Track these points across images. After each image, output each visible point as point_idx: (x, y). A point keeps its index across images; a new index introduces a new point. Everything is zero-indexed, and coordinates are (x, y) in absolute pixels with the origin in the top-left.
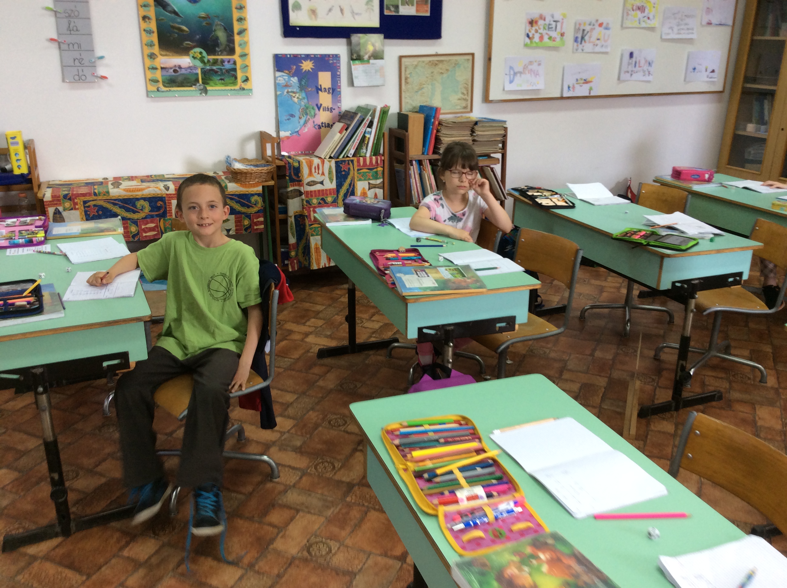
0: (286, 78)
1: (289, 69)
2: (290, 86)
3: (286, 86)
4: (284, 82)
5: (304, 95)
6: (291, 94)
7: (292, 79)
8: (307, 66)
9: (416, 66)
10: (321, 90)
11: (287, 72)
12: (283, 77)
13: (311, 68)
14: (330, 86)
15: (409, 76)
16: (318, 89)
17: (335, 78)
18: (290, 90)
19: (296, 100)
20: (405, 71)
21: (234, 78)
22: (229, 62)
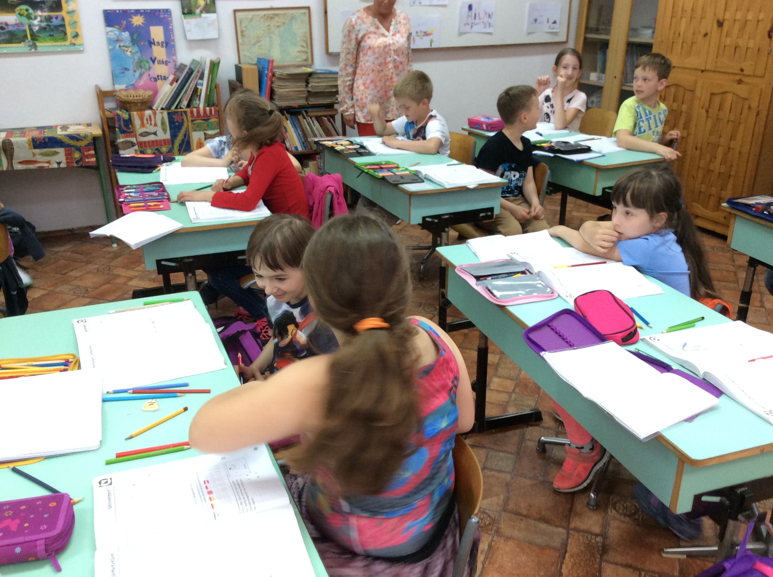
0: (117, 32)
1: (119, 24)
2: (122, 41)
3: (118, 40)
4: (115, 36)
5: (136, 49)
6: (123, 48)
7: (123, 33)
8: (138, 21)
9: (251, 20)
10: (154, 44)
11: (117, 26)
12: (114, 32)
13: (143, 23)
14: (163, 40)
15: (244, 29)
16: (151, 43)
17: (168, 32)
18: (122, 44)
19: (128, 54)
20: (241, 24)
21: (63, 34)
22: (57, 18)
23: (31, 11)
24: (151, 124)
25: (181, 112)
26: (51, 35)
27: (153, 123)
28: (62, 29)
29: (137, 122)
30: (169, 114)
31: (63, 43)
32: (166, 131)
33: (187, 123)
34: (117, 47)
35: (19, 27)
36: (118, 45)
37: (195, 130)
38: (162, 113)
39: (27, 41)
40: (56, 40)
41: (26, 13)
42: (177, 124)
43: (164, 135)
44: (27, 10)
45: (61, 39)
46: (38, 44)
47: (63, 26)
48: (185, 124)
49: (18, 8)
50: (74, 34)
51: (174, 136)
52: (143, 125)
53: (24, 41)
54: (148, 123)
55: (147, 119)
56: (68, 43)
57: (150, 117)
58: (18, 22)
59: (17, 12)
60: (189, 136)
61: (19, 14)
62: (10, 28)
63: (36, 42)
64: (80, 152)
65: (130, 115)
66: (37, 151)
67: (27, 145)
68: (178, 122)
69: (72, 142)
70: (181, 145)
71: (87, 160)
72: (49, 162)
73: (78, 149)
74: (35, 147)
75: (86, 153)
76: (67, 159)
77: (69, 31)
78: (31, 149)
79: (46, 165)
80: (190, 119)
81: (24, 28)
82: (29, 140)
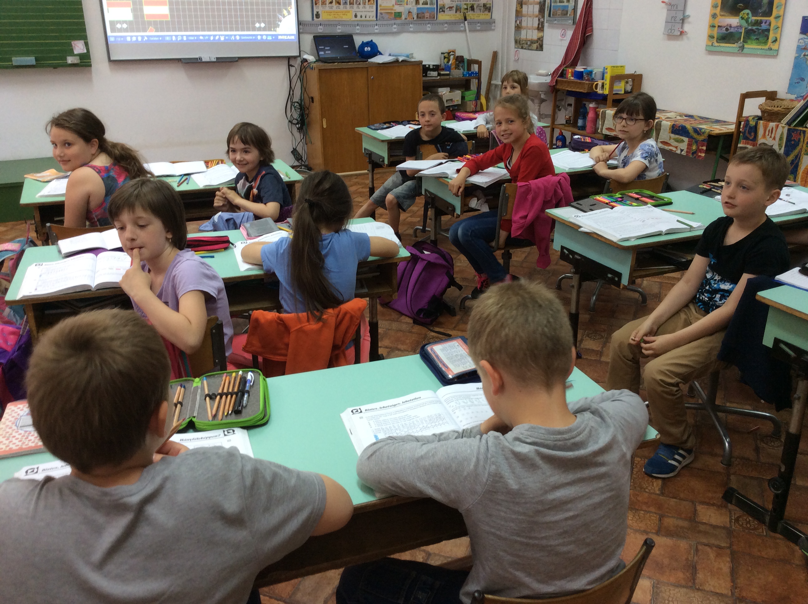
3: (805, 48)
4: (804, 44)
6: (807, 57)
12: (804, 40)
18: (807, 53)
21: (766, 38)
22: (765, 23)
23: (750, 15)
24: (771, 137)
26: (757, 39)
27: (773, 136)
28: (766, 33)
29: (761, 132)
30: (789, 130)
31: (763, 47)
33: (802, 145)
34: (802, 56)
35: (738, 29)
36: (803, 54)
37: (807, 154)
38: (783, 127)
39: (739, 42)
40: (759, 43)
41: (747, 17)
42: (793, 142)
44: (748, 14)
45: (763, 43)
46: (746, 46)
47: (768, 30)
49: (742, 12)
50: (775, 39)
51: (787, 153)
52: (764, 136)
53: (737, 43)
54: (768, 135)
55: (769, 131)
56: (767, 47)
57: (772, 129)
58: (738, 25)
59: (741, 16)
60: (799, 158)
61: (741, 17)
62: (732, 30)
63: (745, 44)
64: (697, 145)
65: (757, 124)
66: (673, 136)
67: (668, 129)
68: (794, 140)
69: (695, 136)
71: (699, 154)
72: (676, 147)
73: (697, 142)
74: (672, 132)
75: (700, 148)
76: (687, 149)
77: (772, 36)
78: (670, 133)
79: (674, 149)
81: (740, 31)
82: (671, 125)
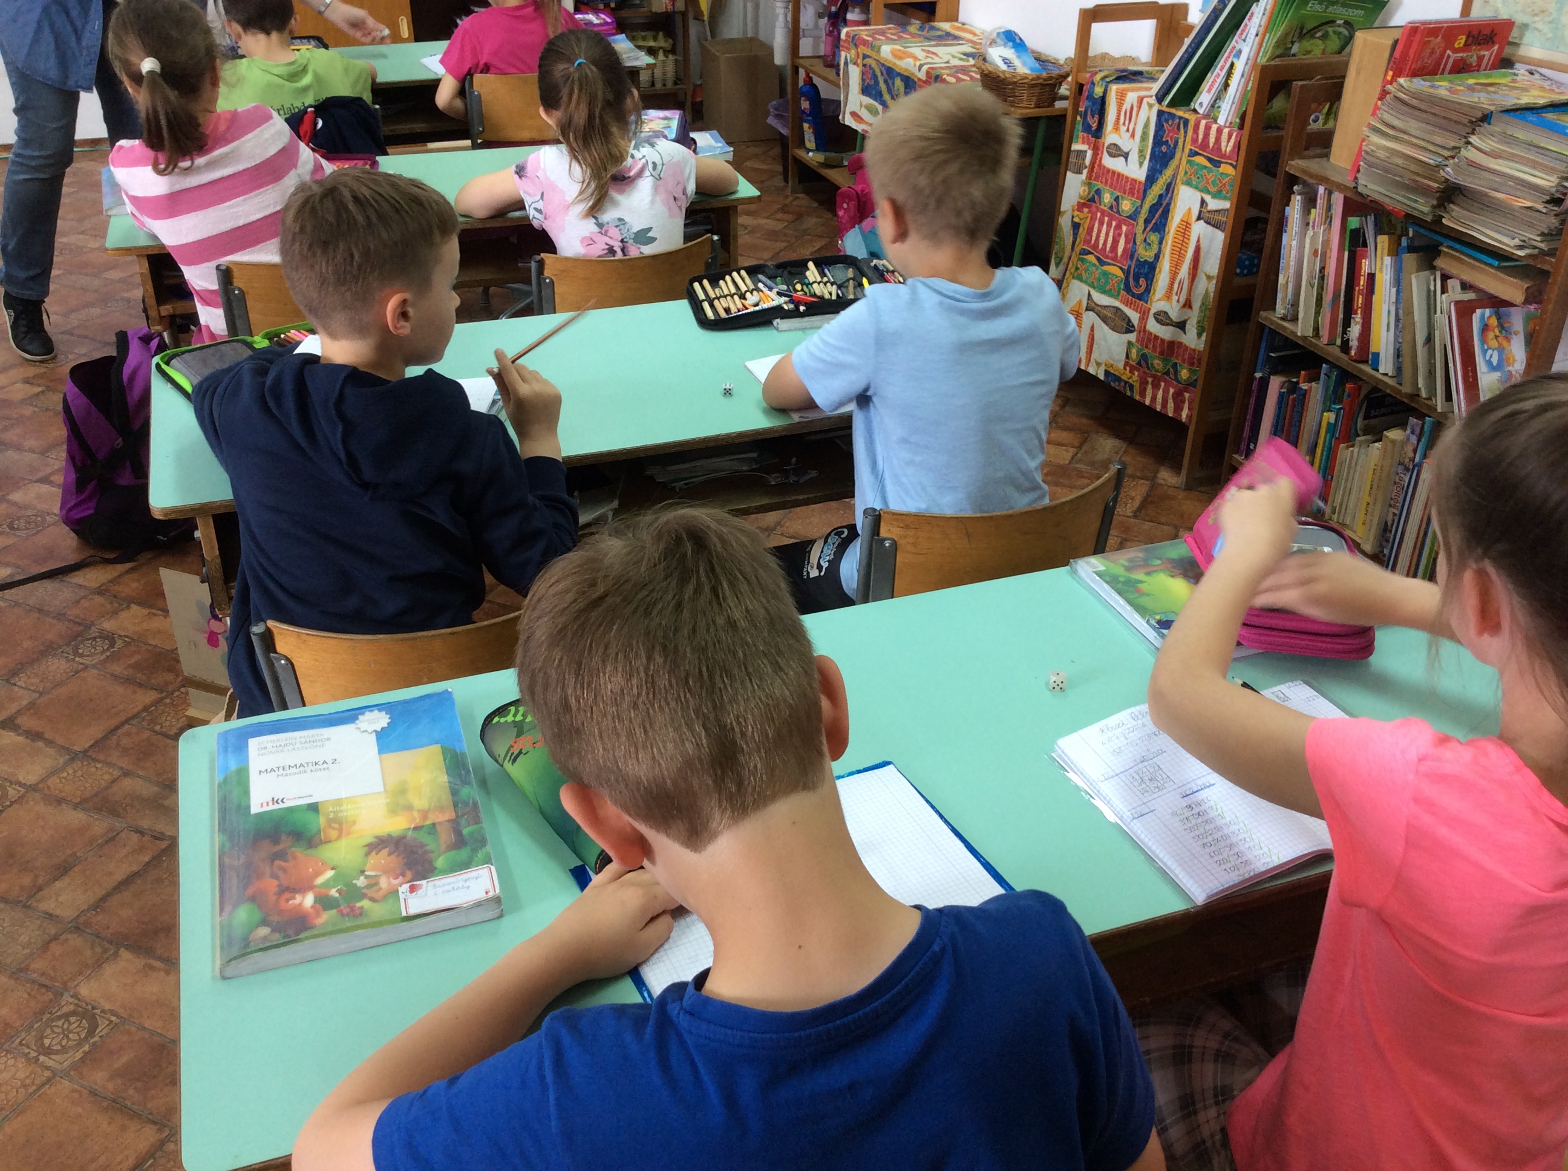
24: (1128, 130)
25: (1180, 118)
27: (1131, 127)
29: (1111, 114)
30: (1160, 113)
32: (1145, 158)
33: (1180, 159)
37: (1188, 183)
38: (1150, 106)
42: (1164, 148)
43: (1136, 170)
48: (1178, 156)
51: (1151, 178)
52: (1117, 126)
54: (1124, 124)
55: (1125, 114)
57: (1132, 105)
60: (1173, 192)
65: (1106, 92)
68: (1167, 143)
70: (1153, 209)
80: (1188, 147)
